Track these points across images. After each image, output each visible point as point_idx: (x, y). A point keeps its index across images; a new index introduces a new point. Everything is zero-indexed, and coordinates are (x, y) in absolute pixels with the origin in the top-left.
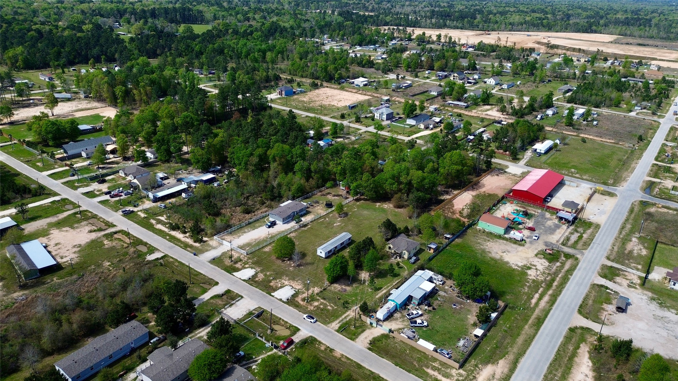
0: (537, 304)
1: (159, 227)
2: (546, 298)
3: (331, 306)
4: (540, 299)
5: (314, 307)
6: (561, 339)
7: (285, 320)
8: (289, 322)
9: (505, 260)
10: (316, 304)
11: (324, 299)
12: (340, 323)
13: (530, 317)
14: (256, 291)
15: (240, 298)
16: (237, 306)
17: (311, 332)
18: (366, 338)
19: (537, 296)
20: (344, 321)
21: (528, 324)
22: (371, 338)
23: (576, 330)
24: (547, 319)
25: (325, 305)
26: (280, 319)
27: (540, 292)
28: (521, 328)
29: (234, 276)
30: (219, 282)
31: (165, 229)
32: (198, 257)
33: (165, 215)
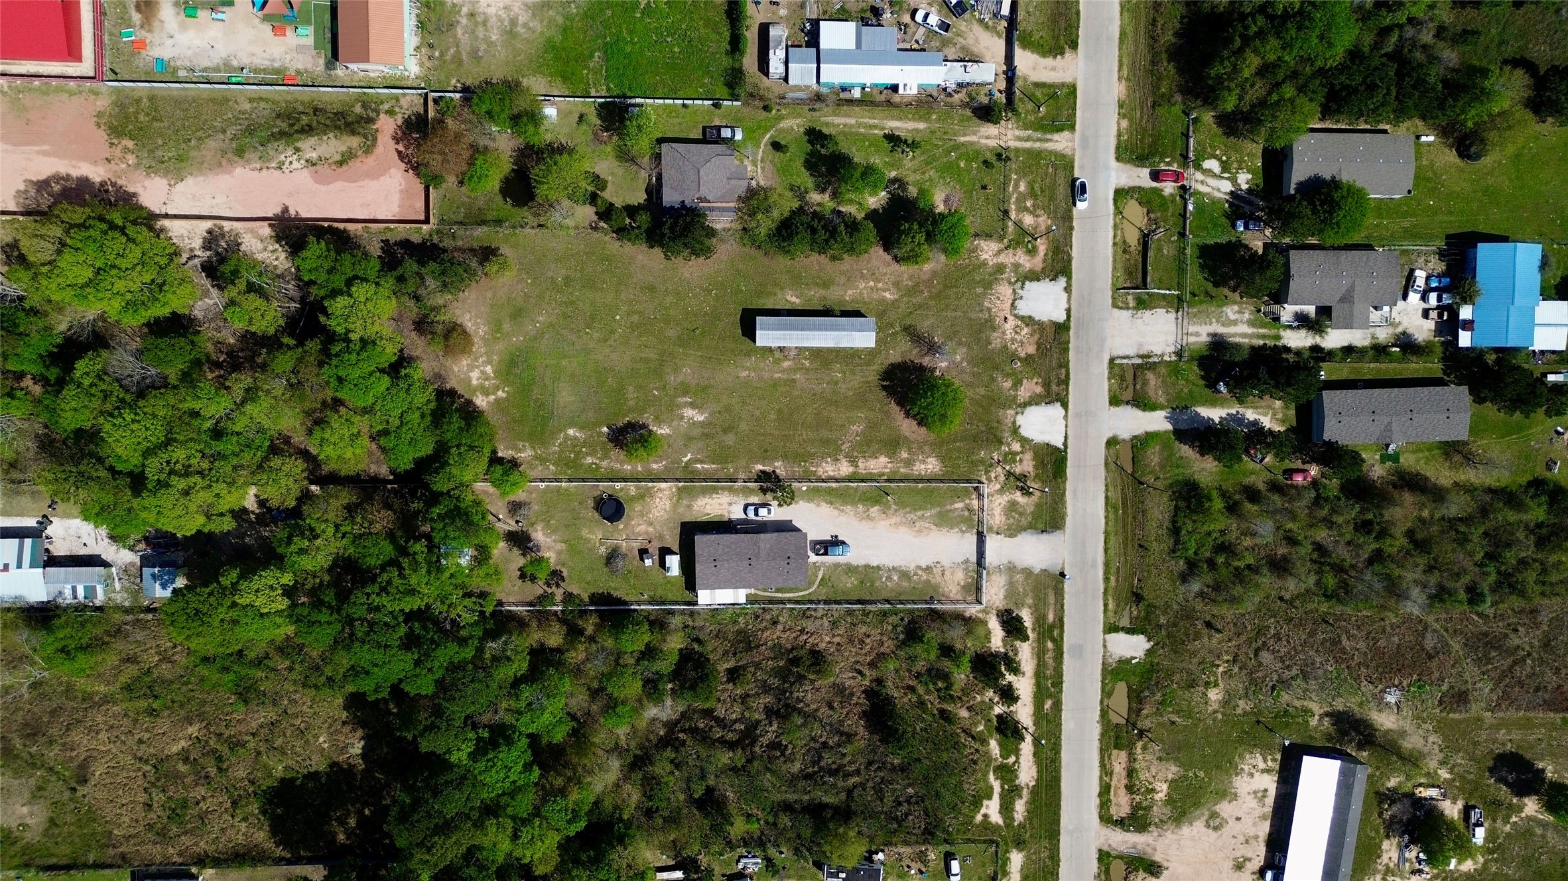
1: (1027, 773)
3: (1017, 186)
5: (1038, 216)
7: (1111, 234)
8: (1111, 223)
10: (1028, 220)
11: (1006, 213)
12: (1049, 136)
14: (1077, 353)
15: (1118, 361)
16: (1141, 345)
17: (1107, 168)
18: (1053, 69)
20: (1039, 135)
22: (1049, 61)
25: (1021, 199)
26: (1115, 244)
29: (1066, 438)
30: (1104, 445)
31: (1027, 747)
32: (1066, 566)
33: (979, 818)
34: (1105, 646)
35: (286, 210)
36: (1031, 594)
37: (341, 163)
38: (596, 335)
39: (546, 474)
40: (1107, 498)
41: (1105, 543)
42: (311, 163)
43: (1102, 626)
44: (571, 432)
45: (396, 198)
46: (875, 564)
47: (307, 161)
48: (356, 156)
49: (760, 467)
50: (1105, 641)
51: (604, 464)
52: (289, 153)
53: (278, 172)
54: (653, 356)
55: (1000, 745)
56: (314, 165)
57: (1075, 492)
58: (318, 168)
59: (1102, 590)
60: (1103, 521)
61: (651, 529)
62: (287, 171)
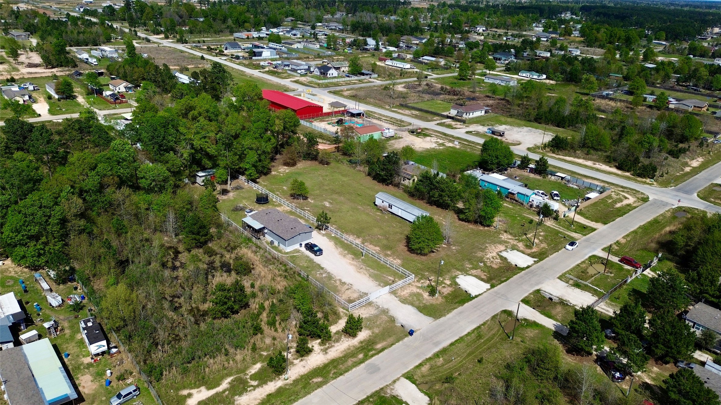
3: (539, 232)
5: (542, 243)
8: (582, 260)
10: (536, 241)
11: (526, 234)
12: (569, 232)
14: (520, 278)
17: (594, 249)
18: (588, 223)
20: (565, 229)
25: (538, 235)
26: (578, 265)
29: (480, 295)
30: (501, 310)
31: (271, 387)
32: (418, 332)
33: (185, 392)
34: (394, 382)
36: (381, 329)
40: (479, 327)
41: (456, 341)
43: (406, 371)
44: (284, 188)
46: (322, 266)
50: (398, 379)
55: (260, 369)
57: (461, 313)
59: (428, 357)
60: (466, 333)
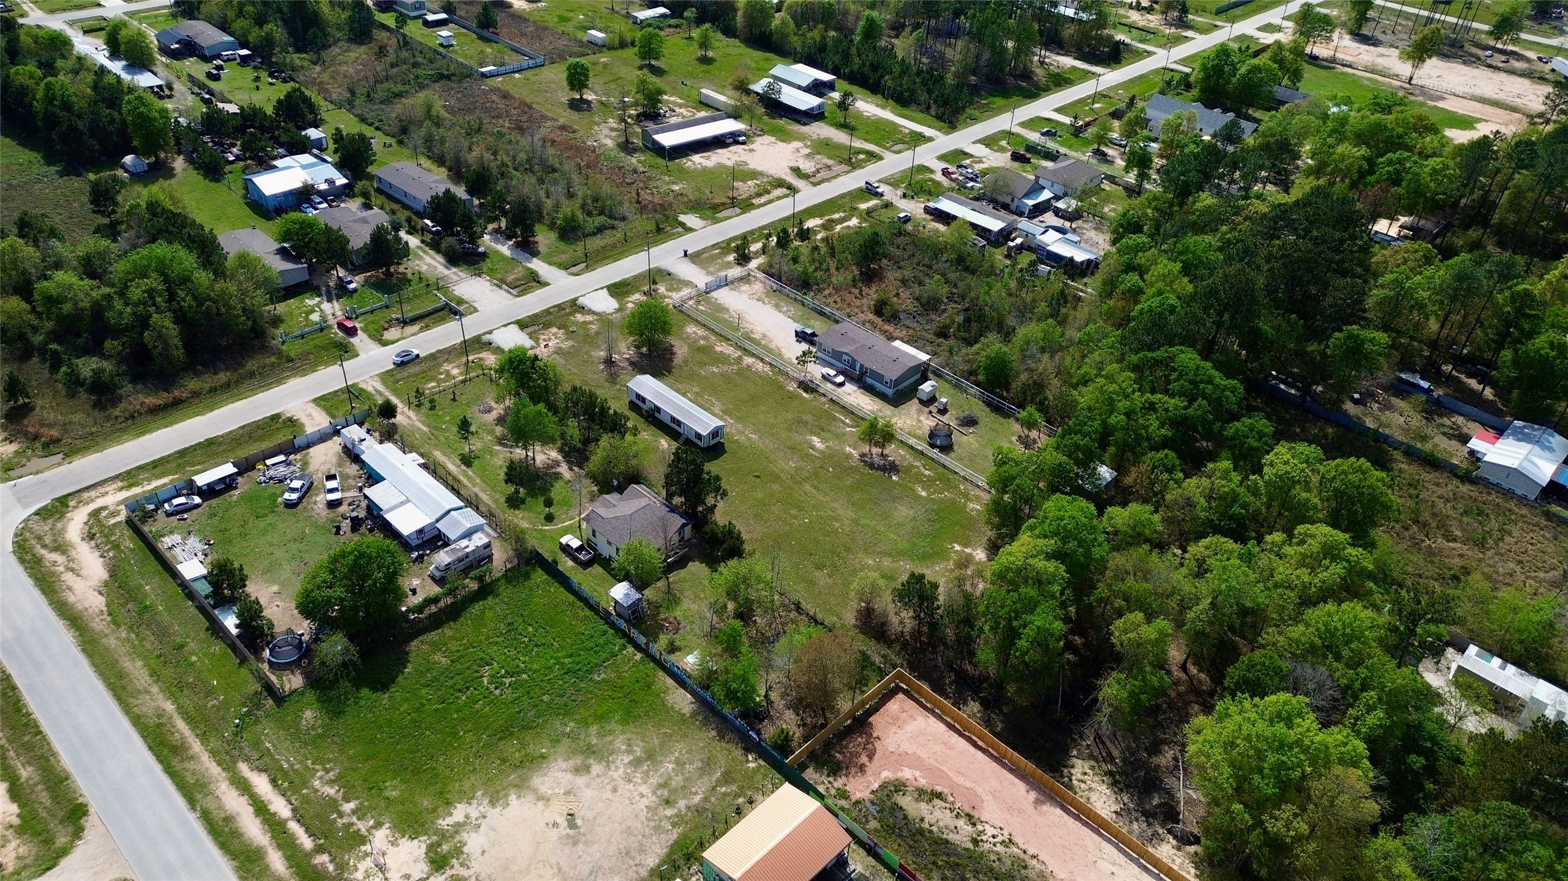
0: (244, 787)
1: (816, 222)
2: (253, 830)
3: (434, 387)
4: (261, 809)
5: (447, 369)
6: (67, 760)
7: (422, 335)
8: (414, 338)
9: (513, 797)
12: (373, 392)
13: (204, 737)
14: (531, 310)
15: (516, 294)
16: (492, 291)
17: (369, 357)
18: (309, 416)
19: (280, 807)
21: (175, 715)
22: (304, 421)
23: (71, 829)
24: (157, 768)
25: (442, 381)
26: (427, 331)
27: (293, 826)
28: (175, 689)
29: (596, 290)
30: (582, 276)
33: (865, 225)
34: (704, 227)
35: (1037, 802)
36: (714, 262)
37: (939, 796)
38: (837, 525)
39: (970, 487)
40: (613, 262)
42: (971, 820)
43: (694, 233)
44: (924, 494)
45: (911, 727)
47: (974, 825)
48: (918, 789)
49: (805, 395)
50: (701, 229)
51: (918, 464)
52: (987, 846)
53: (1015, 839)
54: (808, 487)
56: (968, 815)
57: (628, 273)
58: (967, 809)
59: (671, 241)
60: (630, 257)
61: (922, 418)
62: (1006, 833)
